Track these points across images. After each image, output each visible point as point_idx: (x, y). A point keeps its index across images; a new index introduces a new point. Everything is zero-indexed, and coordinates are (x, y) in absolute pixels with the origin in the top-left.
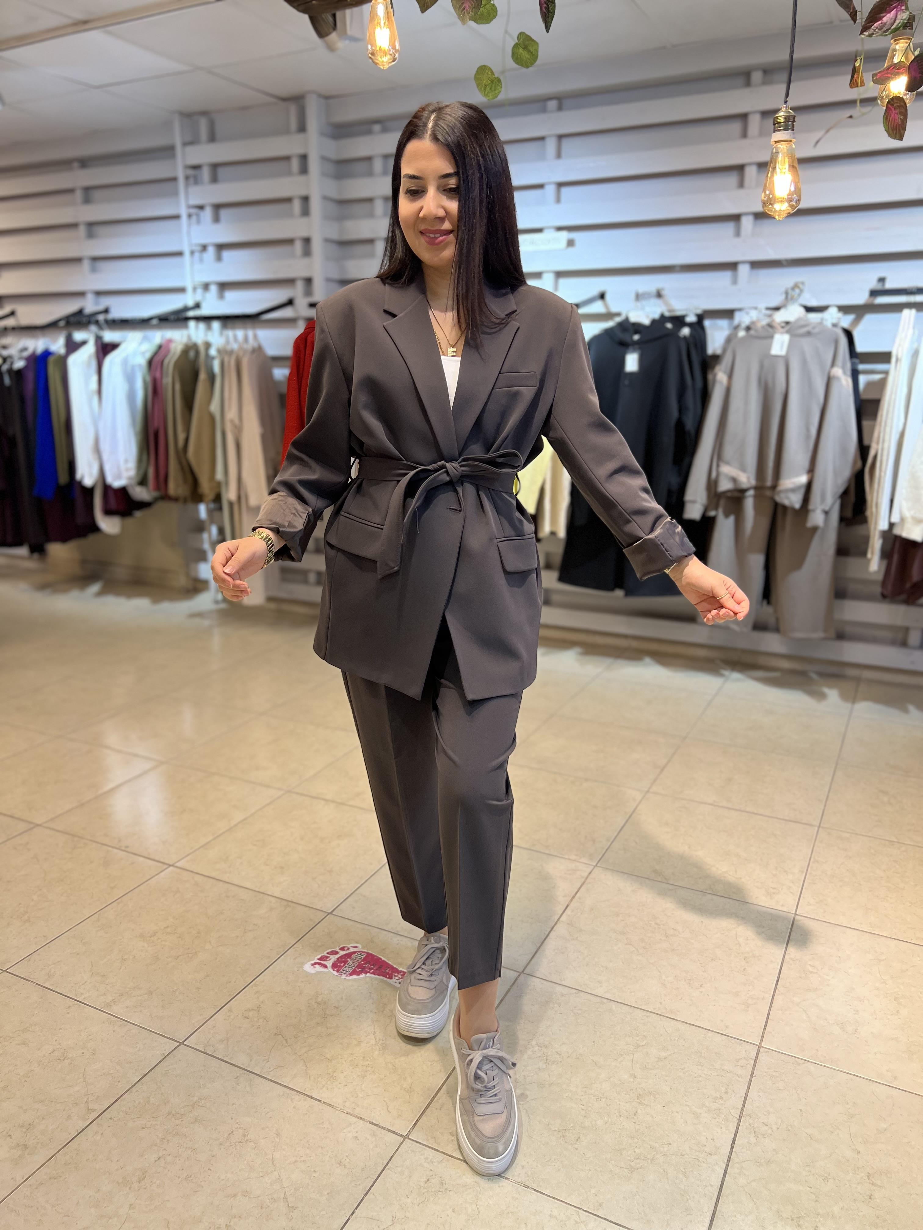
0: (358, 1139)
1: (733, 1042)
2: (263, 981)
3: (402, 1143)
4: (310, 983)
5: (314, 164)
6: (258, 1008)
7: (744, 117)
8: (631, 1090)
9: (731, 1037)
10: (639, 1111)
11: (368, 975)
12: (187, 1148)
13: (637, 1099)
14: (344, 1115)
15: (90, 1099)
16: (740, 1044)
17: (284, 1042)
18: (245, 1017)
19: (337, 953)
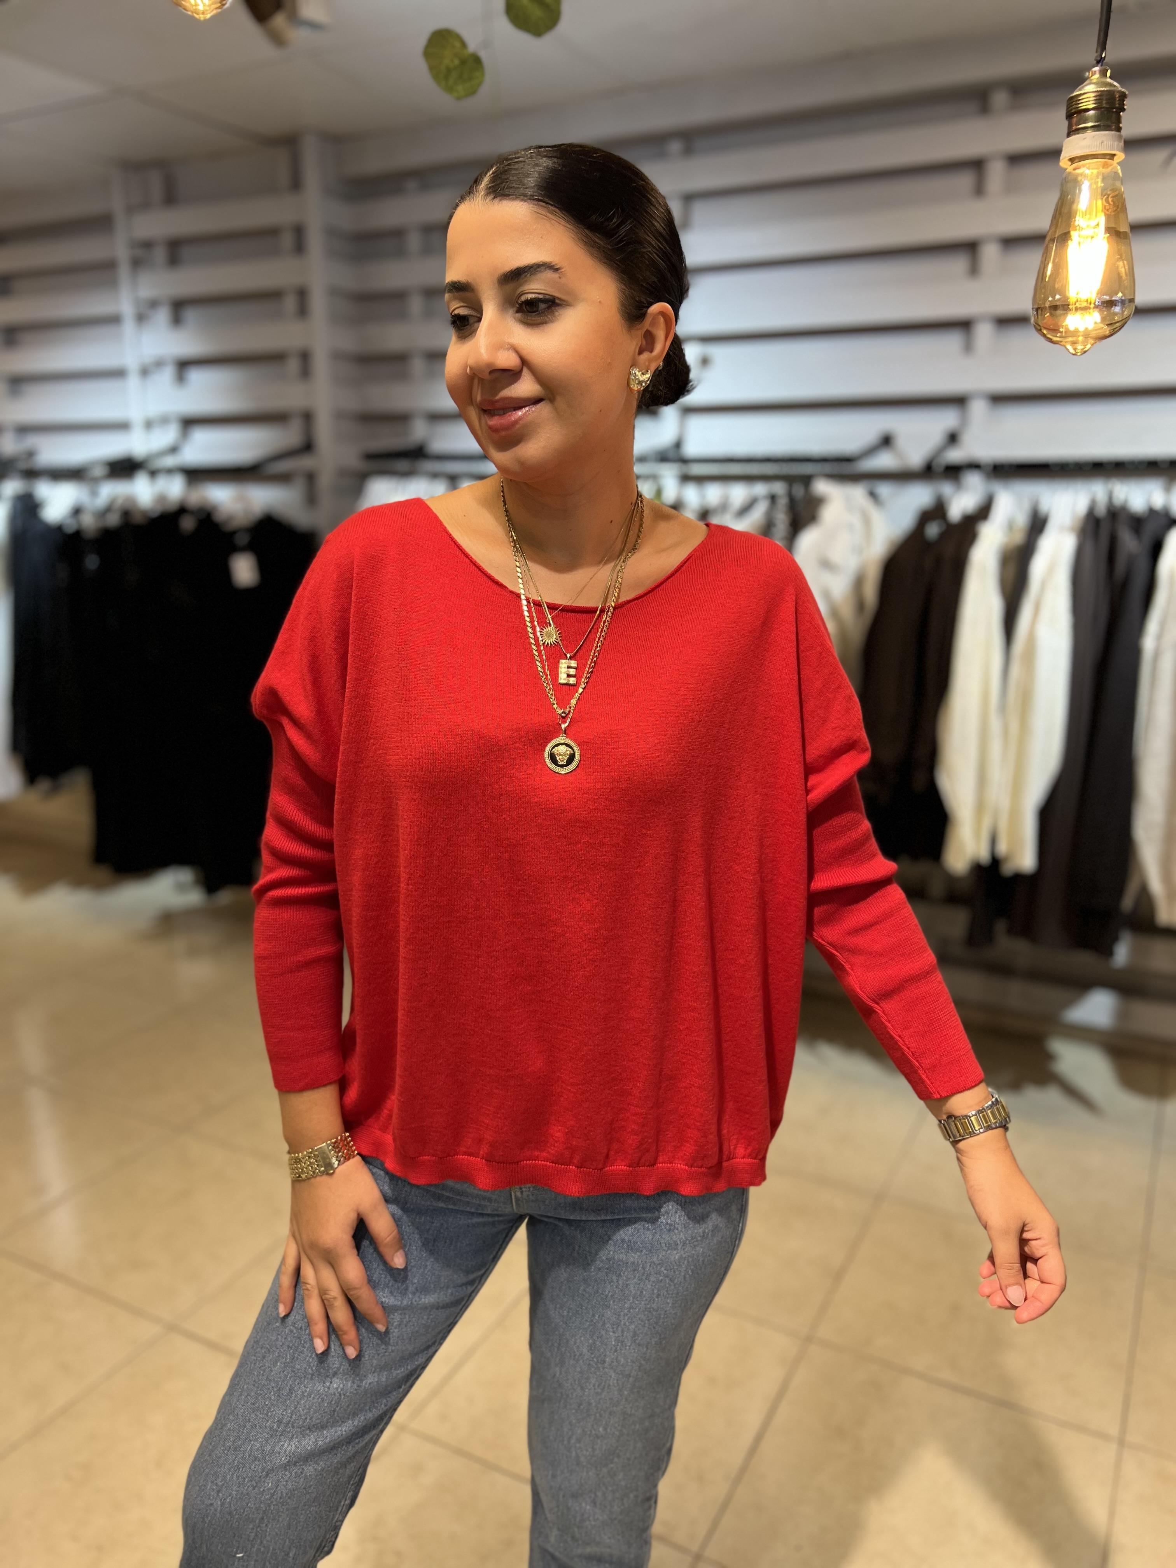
5: (315, 242)
7: (977, 165)
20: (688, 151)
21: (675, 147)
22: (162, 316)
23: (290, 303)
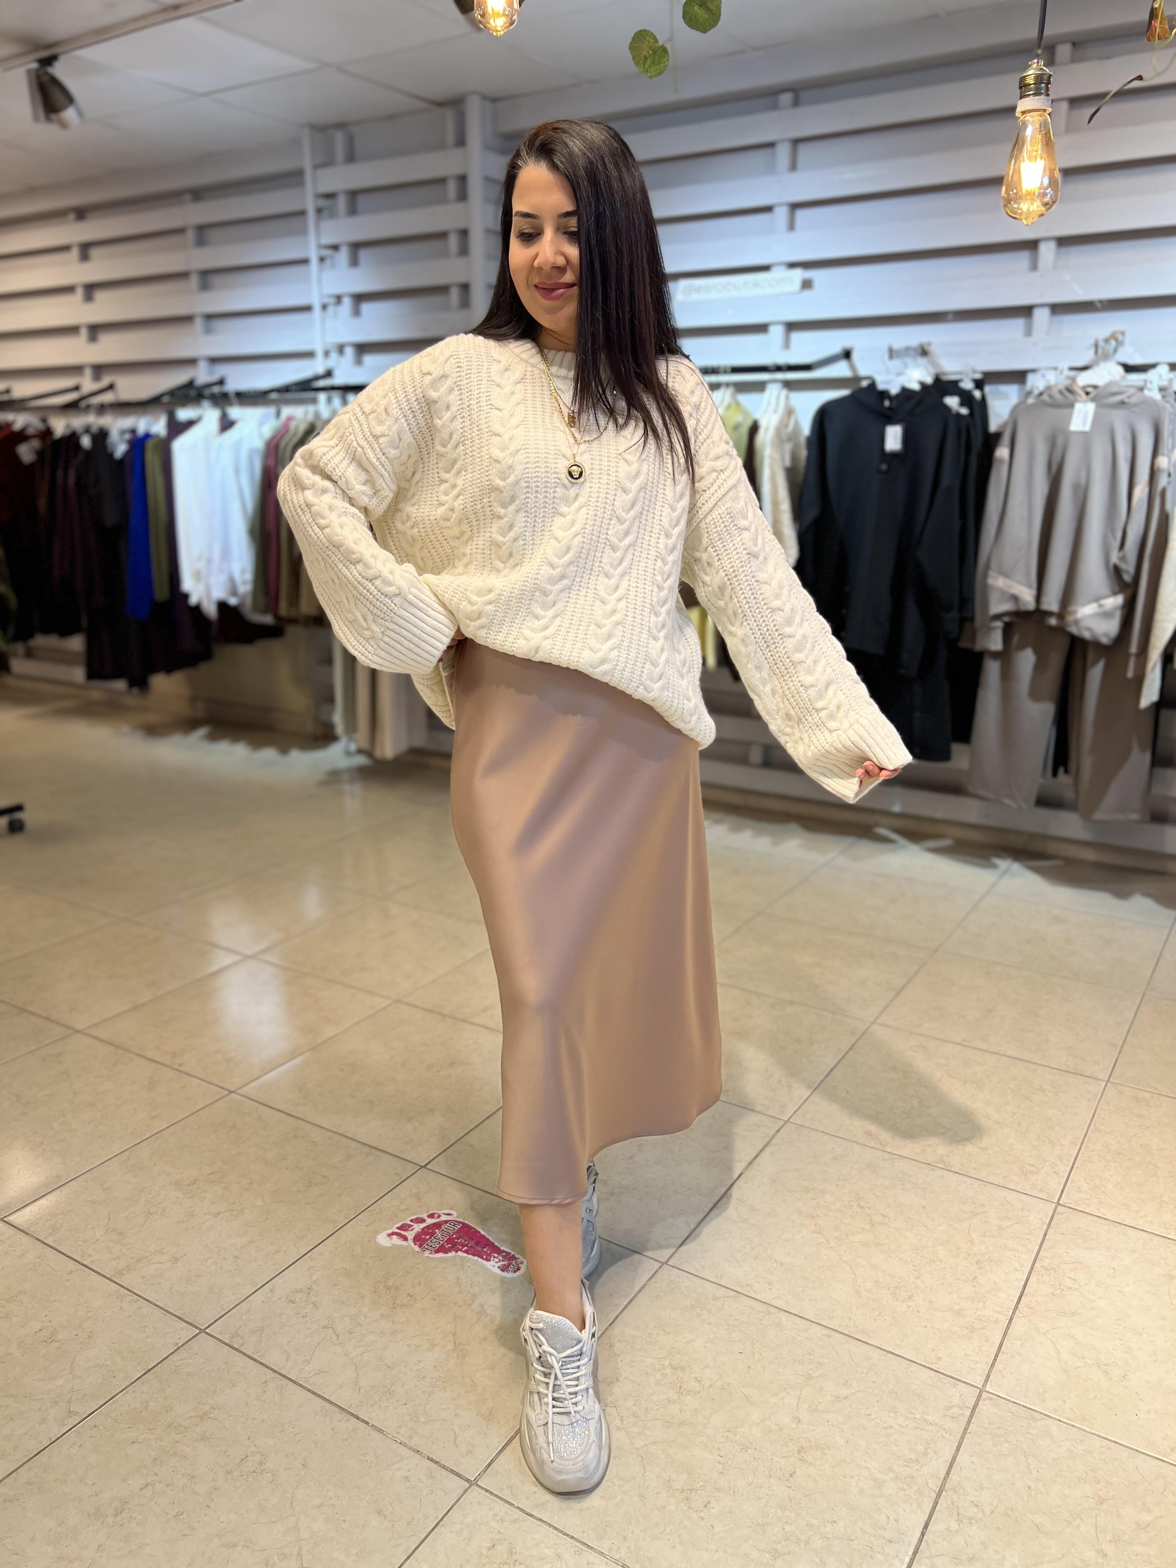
0: (409, 1481)
1: (944, 1381)
2: (321, 1254)
3: (466, 1491)
4: (380, 1260)
5: (475, 188)
6: (308, 1289)
8: (791, 1439)
9: (942, 1374)
10: (798, 1471)
11: (460, 1253)
12: (184, 1474)
13: (798, 1454)
14: (395, 1446)
15: (74, 1398)
16: (955, 1386)
17: (335, 1338)
18: (290, 1301)
19: (423, 1221)
20: (796, 103)
21: (786, 98)
22: (343, 255)
23: (453, 241)
